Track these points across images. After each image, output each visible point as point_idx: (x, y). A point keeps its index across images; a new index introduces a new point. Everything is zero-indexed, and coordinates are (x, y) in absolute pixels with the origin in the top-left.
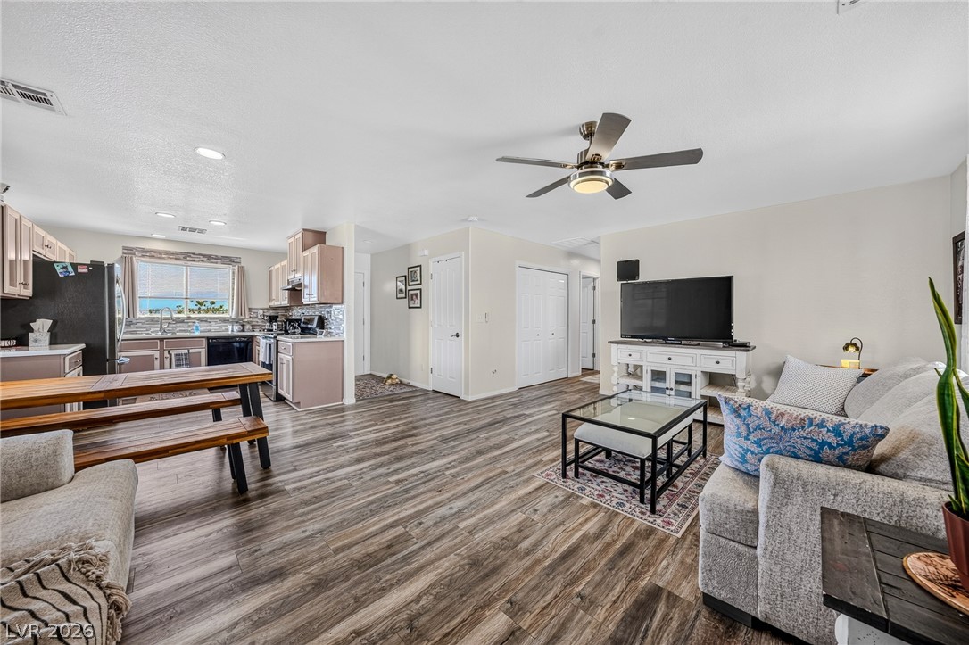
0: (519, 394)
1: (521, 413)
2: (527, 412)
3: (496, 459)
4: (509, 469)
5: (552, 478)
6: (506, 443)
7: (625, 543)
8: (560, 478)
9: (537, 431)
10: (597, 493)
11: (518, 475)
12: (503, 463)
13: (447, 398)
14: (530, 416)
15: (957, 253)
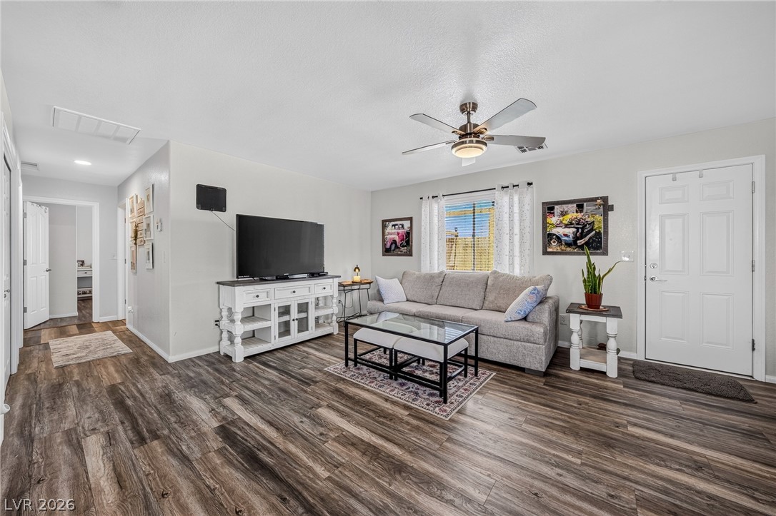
15: (384, 227)
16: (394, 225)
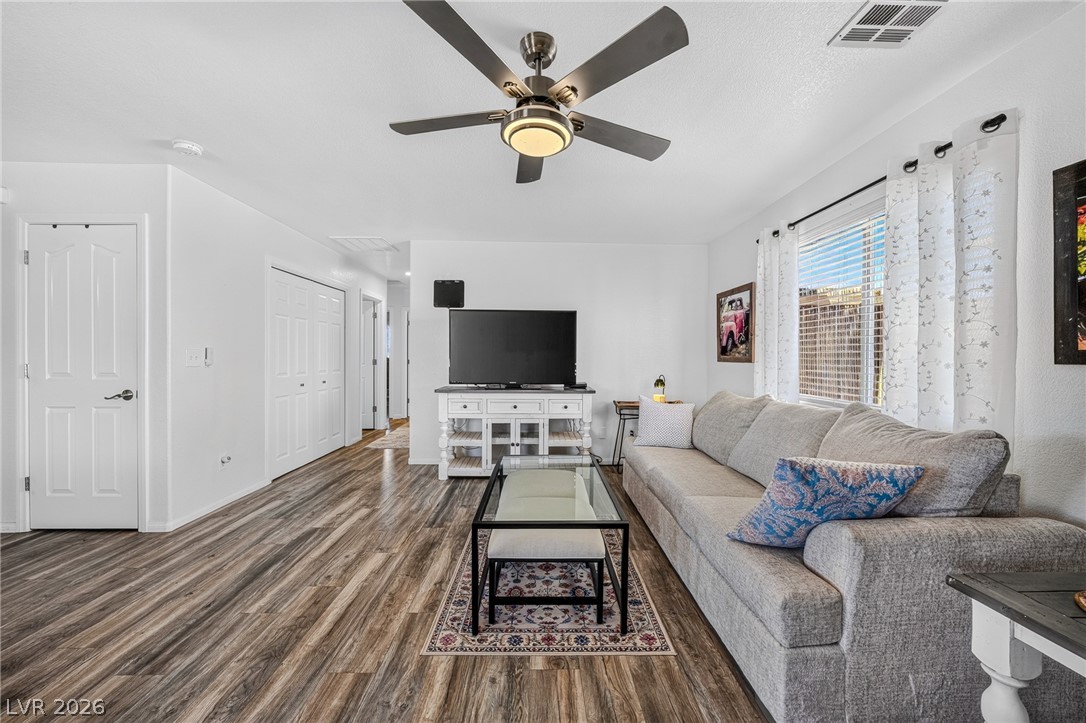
0: (278, 490)
1: (307, 528)
2: (319, 523)
3: (323, 654)
4: (368, 664)
5: (458, 643)
6: (320, 602)
7: (644, 710)
8: (470, 636)
9: (361, 557)
10: (539, 637)
11: (395, 668)
12: (346, 653)
13: (99, 539)
14: (327, 529)
15: (720, 306)
16: (731, 303)
